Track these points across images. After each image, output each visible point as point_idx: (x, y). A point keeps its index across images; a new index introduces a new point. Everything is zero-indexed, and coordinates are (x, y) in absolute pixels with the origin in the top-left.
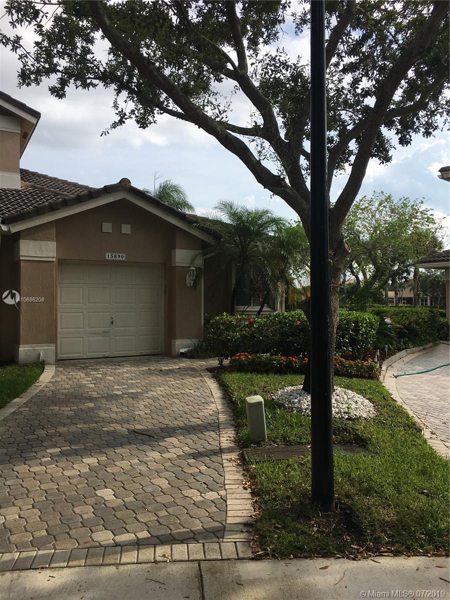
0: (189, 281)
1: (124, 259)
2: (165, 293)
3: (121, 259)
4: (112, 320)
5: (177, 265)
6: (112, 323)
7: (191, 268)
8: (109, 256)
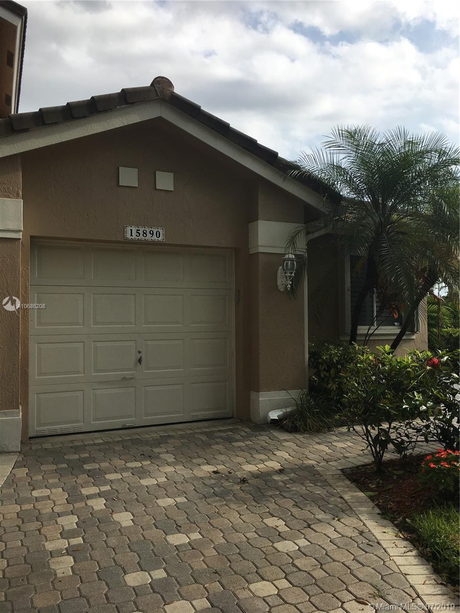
0: (283, 281)
1: (160, 239)
2: (237, 303)
3: (155, 238)
4: (139, 356)
5: (261, 250)
6: (140, 361)
7: (287, 256)
8: (132, 232)
